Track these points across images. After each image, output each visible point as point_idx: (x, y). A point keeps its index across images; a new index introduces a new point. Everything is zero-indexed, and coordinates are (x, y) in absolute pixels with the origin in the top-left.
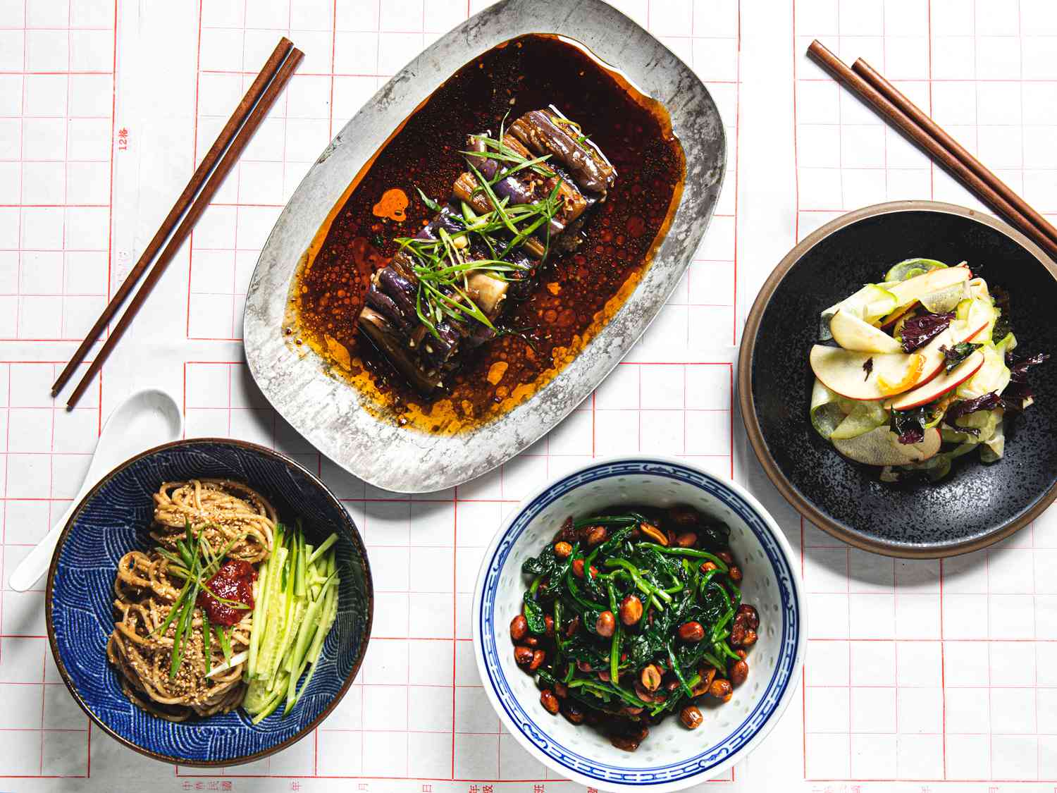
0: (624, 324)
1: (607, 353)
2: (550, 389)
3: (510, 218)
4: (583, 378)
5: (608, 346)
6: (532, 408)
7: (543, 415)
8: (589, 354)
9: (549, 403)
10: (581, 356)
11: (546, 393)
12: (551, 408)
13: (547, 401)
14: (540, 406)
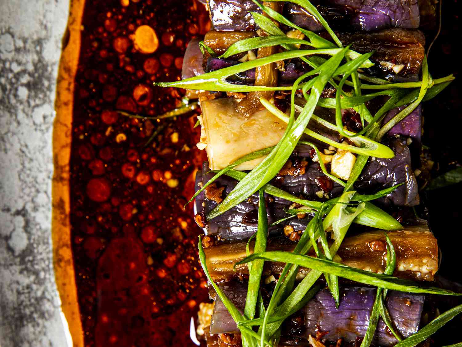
0: (36, 273)
1: (18, 213)
2: (49, 89)
3: (299, 268)
4: (17, 147)
5: (27, 223)
6: (47, 38)
7: (20, 44)
8: (44, 187)
9: (31, 68)
10: (51, 175)
11: (49, 79)
12: (19, 63)
13: (36, 69)
14: (39, 53)
